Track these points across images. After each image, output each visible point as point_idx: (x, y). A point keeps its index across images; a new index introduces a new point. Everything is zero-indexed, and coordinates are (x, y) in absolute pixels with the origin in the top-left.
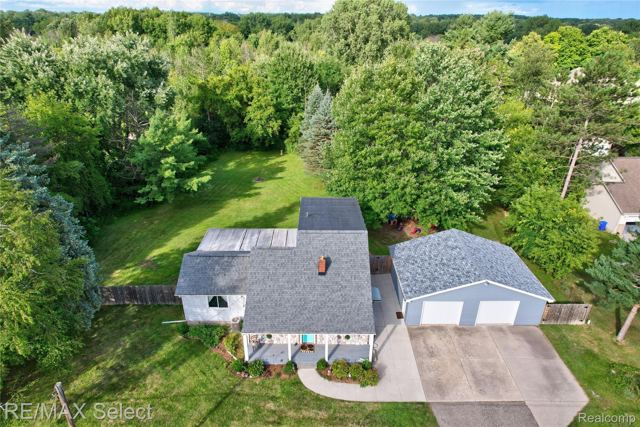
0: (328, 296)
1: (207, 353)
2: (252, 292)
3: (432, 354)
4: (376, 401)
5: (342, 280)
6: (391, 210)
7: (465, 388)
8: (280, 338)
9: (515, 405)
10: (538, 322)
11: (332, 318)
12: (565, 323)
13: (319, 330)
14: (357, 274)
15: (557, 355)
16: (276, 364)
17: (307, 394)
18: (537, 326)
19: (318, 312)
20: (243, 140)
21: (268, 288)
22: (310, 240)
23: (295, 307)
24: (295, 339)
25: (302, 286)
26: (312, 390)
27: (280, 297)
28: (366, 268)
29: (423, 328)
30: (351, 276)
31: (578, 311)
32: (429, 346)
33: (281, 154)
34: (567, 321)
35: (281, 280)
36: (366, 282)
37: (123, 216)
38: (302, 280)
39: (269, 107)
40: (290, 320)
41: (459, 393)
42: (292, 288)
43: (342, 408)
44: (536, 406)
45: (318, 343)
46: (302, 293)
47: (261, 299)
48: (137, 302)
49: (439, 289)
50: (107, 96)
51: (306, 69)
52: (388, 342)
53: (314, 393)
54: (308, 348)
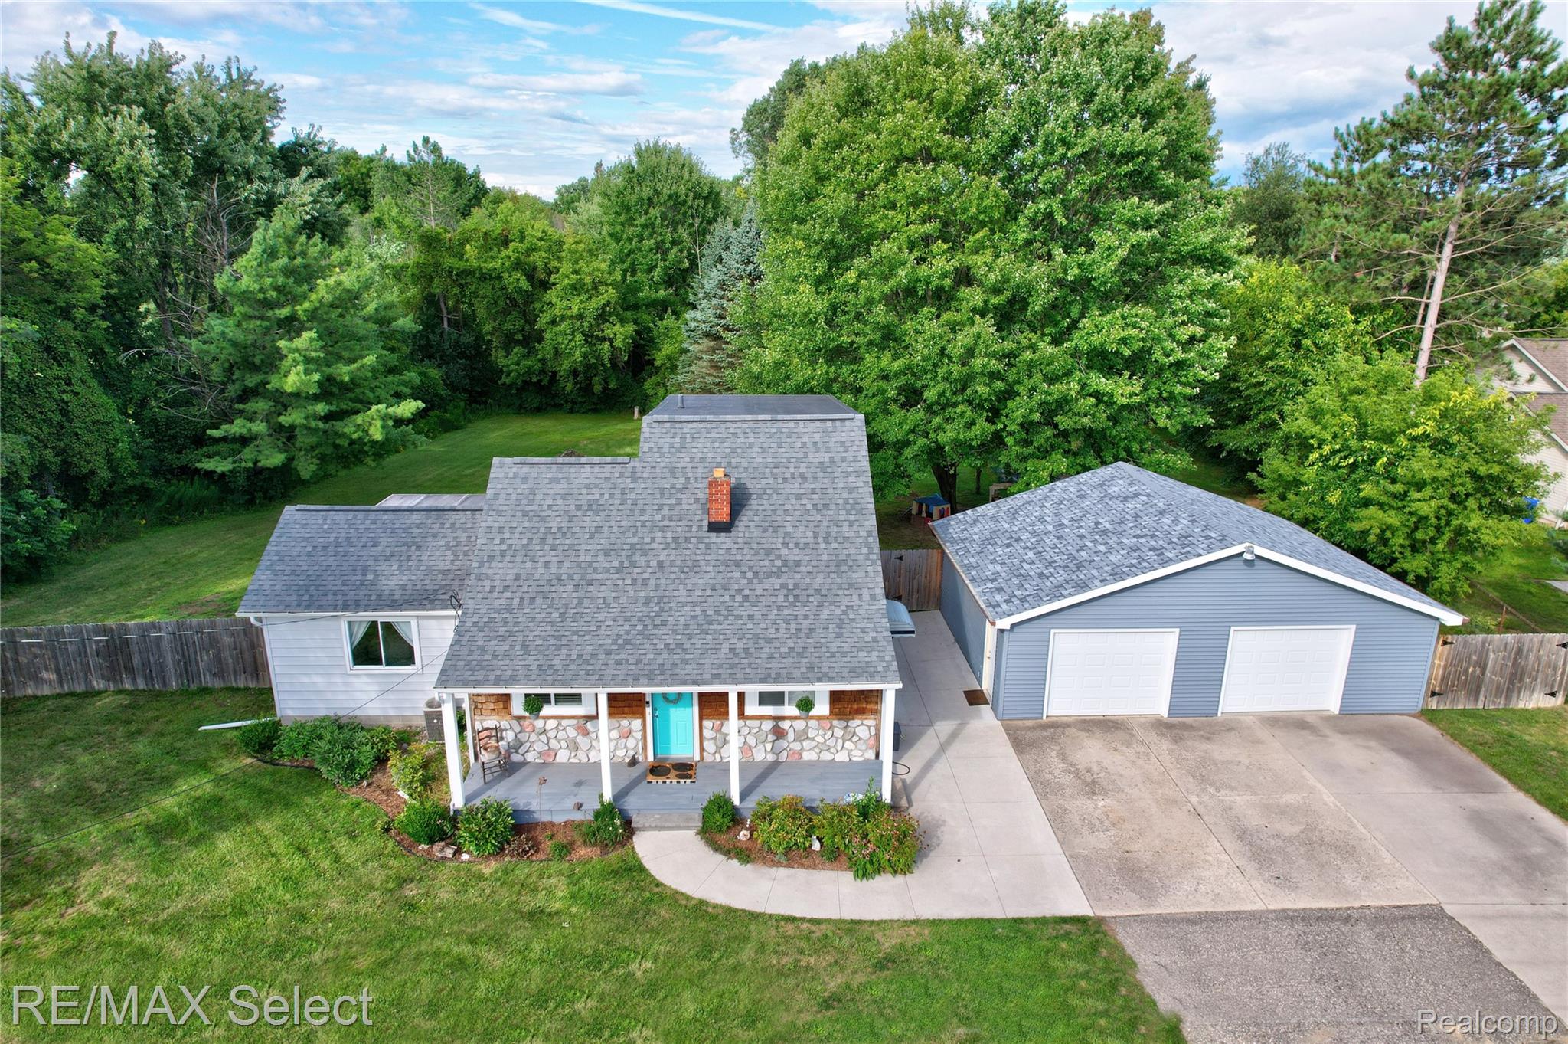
0: (739, 591)
1: (326, 797)
2: (487, 583)
3: (1092, 788)
4: (910, 916)
5: (785, 545)
6: (932, 436)
7: (1222, 872)
8: (580, 739)
9: (1410, 917)
10: (1417, 699)
11: (751, 645)
12: (1501, 703)
13: (707, 676)
14: (835, 529)
15: (1505, 782)
16: (559, 819)
17: (662, 899)
18: (1414, 716)
19: (705, 632)
20: (534, 380)
21: (541, 570)
22: (683, 438)
23: (627, 620)
24: (631, 742)
25: (654, 563)
26: (681, 889)
27: (581, 594)
28: (862, 511)
29: (1057, 726)
30: (816, 535)
31: (1538, 658)
32: (1081, 767)
33: (636, 415)
34: (1508, 698)
35: (584, 547)
36: (865, 550)
37: (171, 524)
38: (654, 546)
39: (602, 288)
40: (608, 653)
41: (1202, 888)
42: (618, 570)
43: (787, 938)
44: (1485, 918)
45: (708, 758)
46: (653, 581)
47: (516, 601)
48: (134, 680)
49: (1097, 582)
50: (135, 167)
51: (702, 202)
52: (943, 759)
53: (688, 898)
54: (673, 773)
